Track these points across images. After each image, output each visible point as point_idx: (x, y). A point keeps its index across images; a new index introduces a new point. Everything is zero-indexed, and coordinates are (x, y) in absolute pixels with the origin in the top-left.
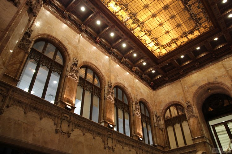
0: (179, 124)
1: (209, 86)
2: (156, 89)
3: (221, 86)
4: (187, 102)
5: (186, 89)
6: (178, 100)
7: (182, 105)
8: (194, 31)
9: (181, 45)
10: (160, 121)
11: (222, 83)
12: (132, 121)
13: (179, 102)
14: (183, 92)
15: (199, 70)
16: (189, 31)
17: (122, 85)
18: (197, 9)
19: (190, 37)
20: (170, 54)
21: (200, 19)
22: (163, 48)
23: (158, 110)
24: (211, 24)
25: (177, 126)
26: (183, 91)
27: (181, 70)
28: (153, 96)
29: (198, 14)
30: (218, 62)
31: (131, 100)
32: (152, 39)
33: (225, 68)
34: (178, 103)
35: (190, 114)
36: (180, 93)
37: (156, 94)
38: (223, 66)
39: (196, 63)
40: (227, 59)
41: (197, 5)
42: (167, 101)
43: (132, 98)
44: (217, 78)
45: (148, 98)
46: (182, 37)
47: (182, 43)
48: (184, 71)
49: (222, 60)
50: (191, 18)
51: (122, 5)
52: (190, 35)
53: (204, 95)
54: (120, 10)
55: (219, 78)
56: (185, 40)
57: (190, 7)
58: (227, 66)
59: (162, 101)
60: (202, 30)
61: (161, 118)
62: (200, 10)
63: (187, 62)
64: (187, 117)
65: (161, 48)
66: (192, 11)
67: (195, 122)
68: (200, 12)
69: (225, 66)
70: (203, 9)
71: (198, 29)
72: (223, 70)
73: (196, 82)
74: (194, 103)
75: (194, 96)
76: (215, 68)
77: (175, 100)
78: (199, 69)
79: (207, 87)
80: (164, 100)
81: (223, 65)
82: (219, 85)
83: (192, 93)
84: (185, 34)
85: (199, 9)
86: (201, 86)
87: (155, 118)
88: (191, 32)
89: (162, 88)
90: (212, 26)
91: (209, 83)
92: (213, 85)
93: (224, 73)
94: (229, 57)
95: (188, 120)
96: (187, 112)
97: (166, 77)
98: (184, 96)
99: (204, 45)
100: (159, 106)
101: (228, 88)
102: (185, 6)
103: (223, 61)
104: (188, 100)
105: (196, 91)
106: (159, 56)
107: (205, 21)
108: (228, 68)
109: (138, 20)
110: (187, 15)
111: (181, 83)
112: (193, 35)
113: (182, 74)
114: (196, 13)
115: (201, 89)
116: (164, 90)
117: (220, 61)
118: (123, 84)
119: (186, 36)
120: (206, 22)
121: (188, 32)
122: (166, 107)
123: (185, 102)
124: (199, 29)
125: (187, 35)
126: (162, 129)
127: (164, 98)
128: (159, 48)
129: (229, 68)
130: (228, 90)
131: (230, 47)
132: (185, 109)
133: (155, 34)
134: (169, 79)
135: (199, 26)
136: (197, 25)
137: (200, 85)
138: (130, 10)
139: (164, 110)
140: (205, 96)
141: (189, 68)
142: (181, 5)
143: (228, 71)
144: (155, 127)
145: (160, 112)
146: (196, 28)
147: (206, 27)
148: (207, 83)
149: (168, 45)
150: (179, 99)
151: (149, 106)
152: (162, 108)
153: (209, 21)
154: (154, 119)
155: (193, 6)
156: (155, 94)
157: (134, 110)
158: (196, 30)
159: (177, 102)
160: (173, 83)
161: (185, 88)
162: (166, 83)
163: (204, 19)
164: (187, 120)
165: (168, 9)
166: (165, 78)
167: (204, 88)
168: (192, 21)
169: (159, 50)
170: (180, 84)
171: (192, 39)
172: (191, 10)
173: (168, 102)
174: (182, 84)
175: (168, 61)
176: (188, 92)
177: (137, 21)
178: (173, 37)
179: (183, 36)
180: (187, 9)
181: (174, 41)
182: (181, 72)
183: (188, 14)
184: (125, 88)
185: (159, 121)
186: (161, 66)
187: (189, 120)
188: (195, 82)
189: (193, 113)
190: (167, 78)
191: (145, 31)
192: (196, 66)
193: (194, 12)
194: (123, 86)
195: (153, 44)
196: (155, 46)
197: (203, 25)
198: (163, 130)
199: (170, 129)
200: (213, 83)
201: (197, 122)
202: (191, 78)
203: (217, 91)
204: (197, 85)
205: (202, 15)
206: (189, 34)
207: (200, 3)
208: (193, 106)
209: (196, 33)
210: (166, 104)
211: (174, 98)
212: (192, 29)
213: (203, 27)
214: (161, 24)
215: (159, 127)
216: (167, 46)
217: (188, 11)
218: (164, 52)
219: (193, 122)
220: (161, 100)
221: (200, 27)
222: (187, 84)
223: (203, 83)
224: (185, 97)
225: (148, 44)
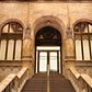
0: (14, 41)
3: (59, 22)
11: (61, 20)
14: (27, 15)
35: (27, 36)
38: (67, 8)
67: (29, 43)
83: (35, 18)
91: (51, 17)
98: (27, 19)
108: (69, 11)
123: (26, 24)
152: (3, 22)
159: (19, 21)
161: (30, 12)
173: (10, 18)
174: (29, 8)
187: (24, 40)
208: (32, 30)
211: (17, 16)
223: (46, 14)
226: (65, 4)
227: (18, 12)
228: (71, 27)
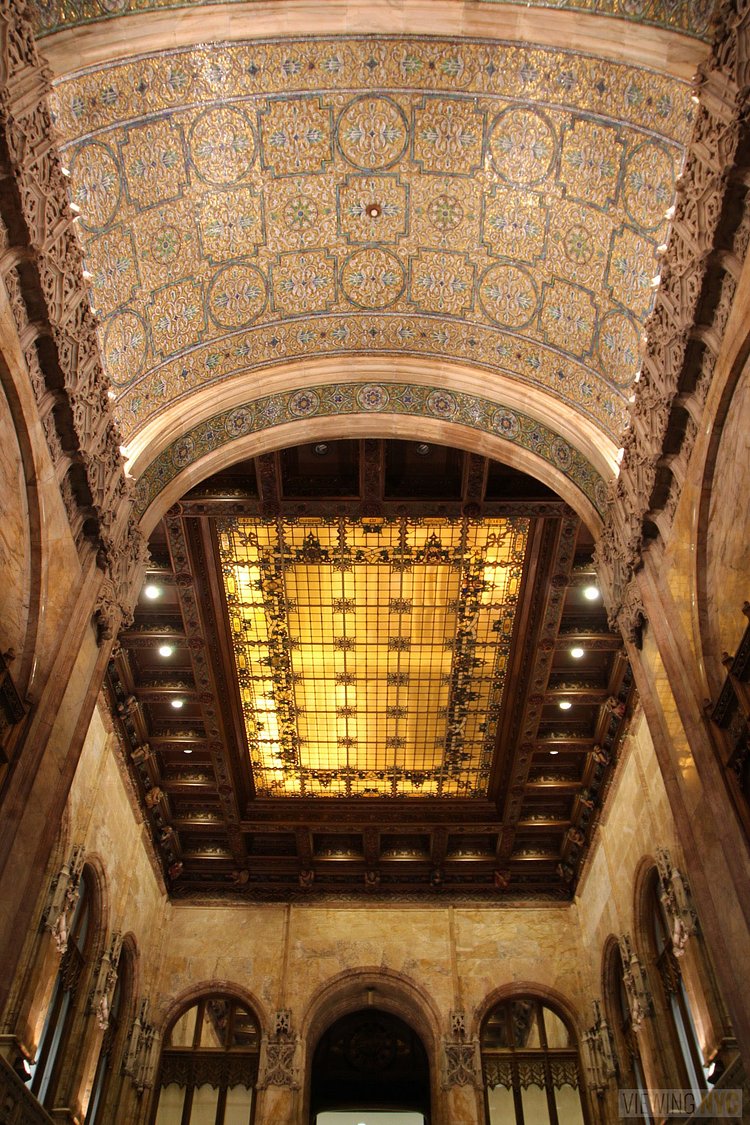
0: (218, 1090)
1: (379, 981)
2: (181, 897)
3: (417, 998)
4: (283, 1014)
5: (299, 954)
6: (249, 988)
7: (259, 1017)
8: (428, 778)
9: (358, 796)
10: (148, 1047)
11: (425, 992)
12: (72, 1040)
13: (250, 996)
14: (280, 963)
15: (367, 905)
16: (414, 771)
17: (98, 864)
18: (478, 728)
19: (406, 787)
20: (305, 805)
21: (464, 757)
22: (298, 775)
23: (154, 996)
24: (484, 784)
25: (207, 1096)
26: (285, 957)
27: (308, 871)
28: (160, 923)
29: (472, 742)
30: (441, 906)
31: (102, 933)
32: (285, 736)
33: (454, 941)
34: (244, 998)
35: (276, 1067)
36: (268, 961)
37: (171, 920)
38: (451, 931)
39: (372, 875)
40: (472, 912)
41: (482, 719)
42: (208, 971)
43: (106, 930)
44: (414, 965)
45: (145, 932)
46: (381, 778)
47: (367, 790)
48: (316, 881)
49: (454, 907)
50: (445, 743)
51: (276, 598)
52: (409, 783)
53: (344, 1003)
54: (255, 605)
55: (421, 968)
56: (384, 787)
57: (461, 715)
58: (463, 936)
59: (185, 960)
60: (451, 788)
61: (157, 1037)
62: (481, 736)
63: (345, 852)
64: (261, 1077)
65: (293, 772)
66: (460, 728)
67: (283, 1105)
68: (479, 742)
69: (456, 931)
70: (491, 737)
71: (441, 781)
72: (444, 942)
73: (342, 945)
74: (306, 1023)
75: (314, 999)
76: (425, 926)
77: (238, 980)
78: (369, 901)
79: (373, 980)
80: (194, 959)
81: (451, 924)
82: (413, 991)
83: (314, 981)
84: (395, 774)
85: (481, 734)
86: (355, 969)
87: (137, 1032)
88: (417, 778)
89: (209, 904)
90: (484, 791)
91: (383, 972)
92: (392, 984)
93: (445, 957)
94: (478, 907)
95: (262, 1089)
96: (268, 1053)
97: (240, 870)
98: (281, 982)
99: (429, 835)
100: (168, 979)
101: (436, 1019)
102: (452, 705)
103: (455, 910)
104: (288, 1007)
105: (330, 979)
106: (268, 792)
107: (474, 770)
108: (460, 946)
109: (287, 663)
110: (441, 729)
111: (288, 923)
112: (417, 786)
113: (305, 885)
114: (467, 739)
115: (348, 979)
116: (212, 917)
117: (448, 907)
118: (104, 863)
119: (394, 781)
120: (475, 774)
121: (407, 772)
122: (193, 996)
123: (274, 1006)
124: (444, 779)
125: (399, 779)
126: (141, 1089)
127: (197, 953)
128: (285, 769)
129: (464, 947)
130: (433, 1024)
131: (497, 873)
132: (265, 1038)
133: (305, 727)
134: (250, 880)
135: (450, 773)
136: (446, 768)
137: (353, 964)
138: (288, 625)
139: (178, 1002)
140: (344, 1006)
141: (339, 878)
142: (445, 696)
143: (458, 954)
144: (123, 1074)
145: (162, 1006)
146: (439, 775)
147: (467, 784)
148: (376, 967)
149: (321, 775)
150: (258, 985)
151: (136, 967)
152: (175, 995)
153: (486, 776)
154: (130, 1037)
155: (471, 716)
156: (168, 917)
157: (99, 992)
158: (436, 779)
159: (244, 992)
160: (258, 906)
161: (294, 948)
162: (233, 891)
163: (475, 763)
164: (258, 1086)
165: (398, 687)
166: (235, 874)
167: (360, 980)
168: (441, 751)
169: (279, 776)
170: (280, 923)
171: (403, 795)
172: (459, 722)
173: (208, 977)
174: (291, 930)
175: (289, 825)
176: (299, 971)
177: (282, 662)
178: (352, 763)
179: (386, 776)
180: (452, 716)
181: (349, 773)
182: (305, 879)
183: (444, 728)
184: (103, 880)
185: (144, 1046)
186: (255, 828)
187: (264, 1089)
188: (340, 943)
189: (287, 1067)
190: (244, 877)
191: (281, 702)
192: (364, 882)
193: (462, 732)
194: (99, 869)
195: (277, 748)
196: (280, 757)
197: (463, 777)
198: (147, 1092)
199: (171, 1099)
200: (399, 978)
201: (292, 1112)
202: (331, 921)
203: (393, 1004)
204: (342, 960)
205: (478, 750)
206: (407, 778)
207: (494, 719)
208: (298, 1039)
209: (429, 787)
210: (197, 981)
211: (239, 971)
212: (423, 771)
213: (458, 781)
214: (346, 712)
215: (134, 1078)
216: (314, 777)
217: (452, 722)
218: (292, 786)
219: (277, 1107)
220: (182, 955)
221: (452, 778)
222: (305, 934)
223: (363, 962)
224: (283, 988)
225: (262, 741)
226: (440, 915)
227: (246, 949)
228: (469, 1022)
